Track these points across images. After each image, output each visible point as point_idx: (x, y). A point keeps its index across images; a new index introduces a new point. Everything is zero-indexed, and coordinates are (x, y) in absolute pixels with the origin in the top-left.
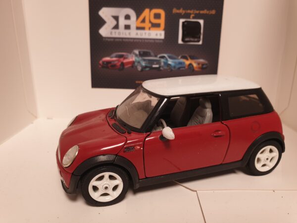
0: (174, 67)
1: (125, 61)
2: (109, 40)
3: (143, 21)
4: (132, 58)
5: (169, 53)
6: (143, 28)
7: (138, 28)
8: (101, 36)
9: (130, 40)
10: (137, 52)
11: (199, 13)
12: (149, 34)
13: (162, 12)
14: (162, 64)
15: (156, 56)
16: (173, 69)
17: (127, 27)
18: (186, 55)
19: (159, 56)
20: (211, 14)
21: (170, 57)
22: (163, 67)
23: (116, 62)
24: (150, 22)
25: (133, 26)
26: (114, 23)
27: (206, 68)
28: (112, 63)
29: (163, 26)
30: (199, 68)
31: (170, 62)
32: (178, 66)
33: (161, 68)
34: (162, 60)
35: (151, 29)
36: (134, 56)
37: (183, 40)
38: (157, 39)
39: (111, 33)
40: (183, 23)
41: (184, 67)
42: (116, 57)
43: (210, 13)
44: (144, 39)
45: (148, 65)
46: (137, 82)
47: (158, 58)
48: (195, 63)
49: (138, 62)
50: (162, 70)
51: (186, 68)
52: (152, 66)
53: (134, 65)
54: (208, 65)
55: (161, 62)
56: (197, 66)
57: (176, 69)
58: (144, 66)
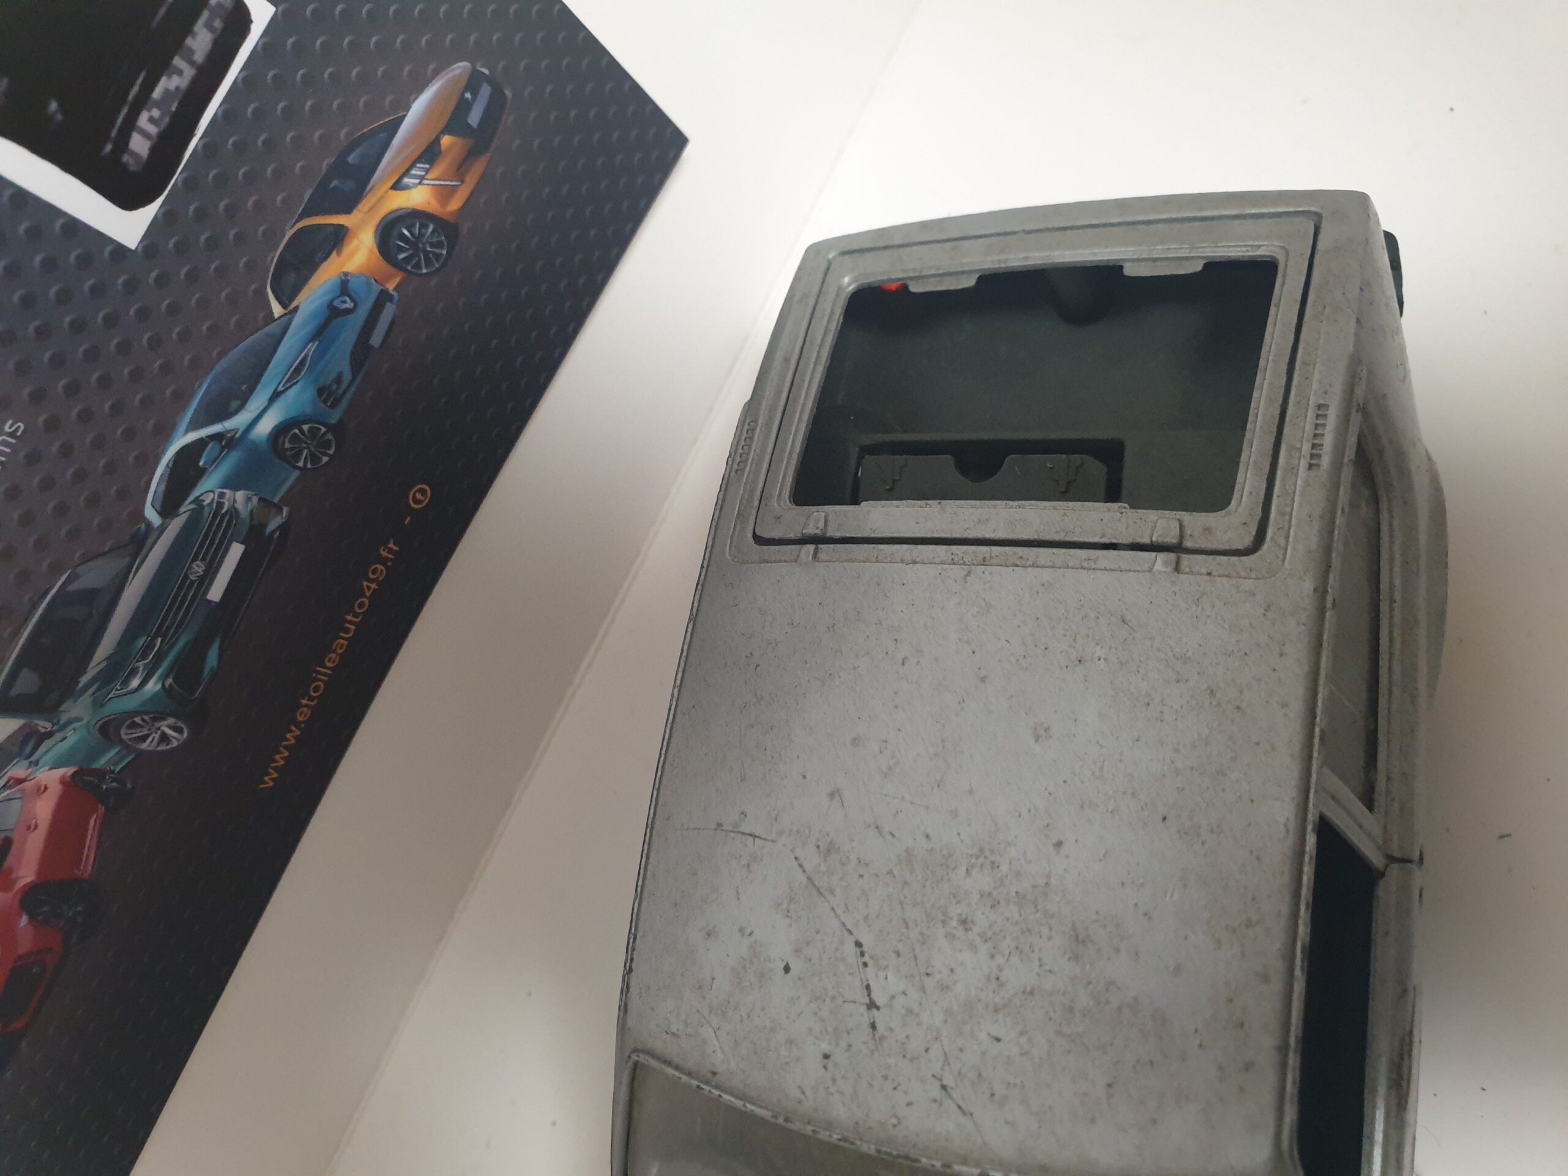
0: (327, 392)
4: (31, 794)
14: (239, 498)
15: (137, 541)
16: (335, 415)
27: (495, 108)
30: (461, 168)
31: (261, 418)
32: (340, 361)
41: (380, 300)
45: (182, 641)
47: (162, 529)
48: (406, 180)
49: (98, 735)
50: (290, 515)
51: (391, 286)
52: (210, 602)
53: (114, 780)
54: (486, 71)
55: (220, 505)
56: (436, 172)
57: (353, 389)
58: (170, 681)
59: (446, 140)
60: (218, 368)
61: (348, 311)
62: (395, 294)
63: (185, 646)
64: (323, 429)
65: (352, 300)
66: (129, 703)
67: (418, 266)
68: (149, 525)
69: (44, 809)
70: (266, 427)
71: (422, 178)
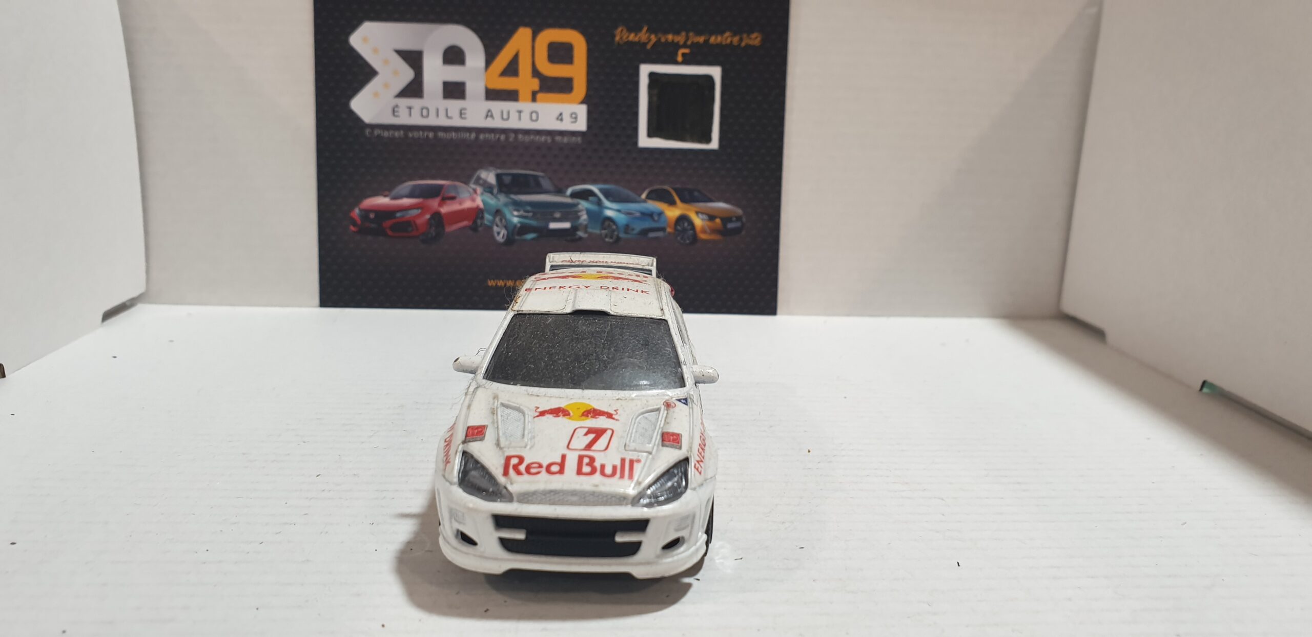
0: (627, 228)
1: (444, 210)
2: (386, 134)
3: (512, 69)
5: (605, 182)
6: (511, 96)
7: (492, 95)
9: (466, 135)
10: (490, 177)
11: (706, 41)
13: (576, 40)
14: (584, 217)
15: (560, 191)
17: (454, 90)
18: (666, 187)
19: (569, 191)
20: (748, 46)
22: (586, 227)
23: (415, 212)
24: (536, 73)
25: (475, 86)
26: (408, 74)
27: (737, 231)
29: (580, 87)
30: (714, 231)
31: (611, 210)
32: (639, 226)
33: (581, 234)
35: (539, 96)
36: (479, 190)
38: (562, 133)
42: (410, 196)
43: (743, 44)
44: (516, 132)
45: (533, 223)
46: (491, 283)
47: (566, 197)
48: (700, 215)
49: (495, 211)
51: (669, 230)
52: (548, 225)
53: (481, 224)
55: (579, 211)
58: (519, 225)
59: (718, 221)
66: (508, 216)
69: (468, 204)
70: (609, 213)
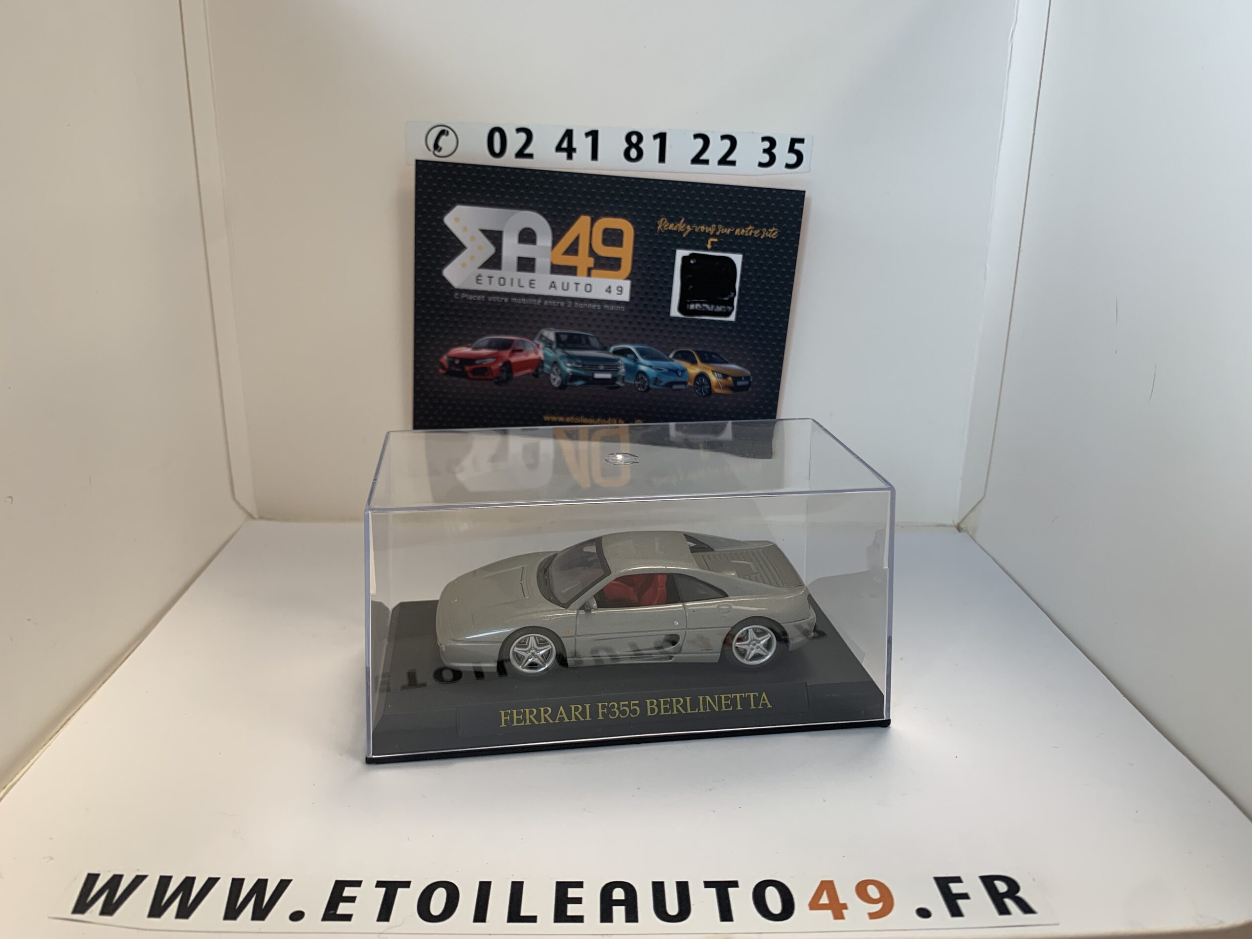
4: (535, 351)
8: (449, 285)
12: (589, 287)
16: (652, 386)
21: (643, 353)
28: (478, 362)
34: (623, 360)
37: (682, 308)
39: (478, 279)
40: (685, 259)
41: (685, 383)
50: (622, 387)
54: (751, 380)
56: (721, 380)
57: (660, 387)
60: (652, 348)
61: (678, 375)
62: (687, 387)
63: (580, 374)
64: (647, 385)
65: (681, 375)
67: (697, 388)
68: (609, 350)
71: (718, 378)
